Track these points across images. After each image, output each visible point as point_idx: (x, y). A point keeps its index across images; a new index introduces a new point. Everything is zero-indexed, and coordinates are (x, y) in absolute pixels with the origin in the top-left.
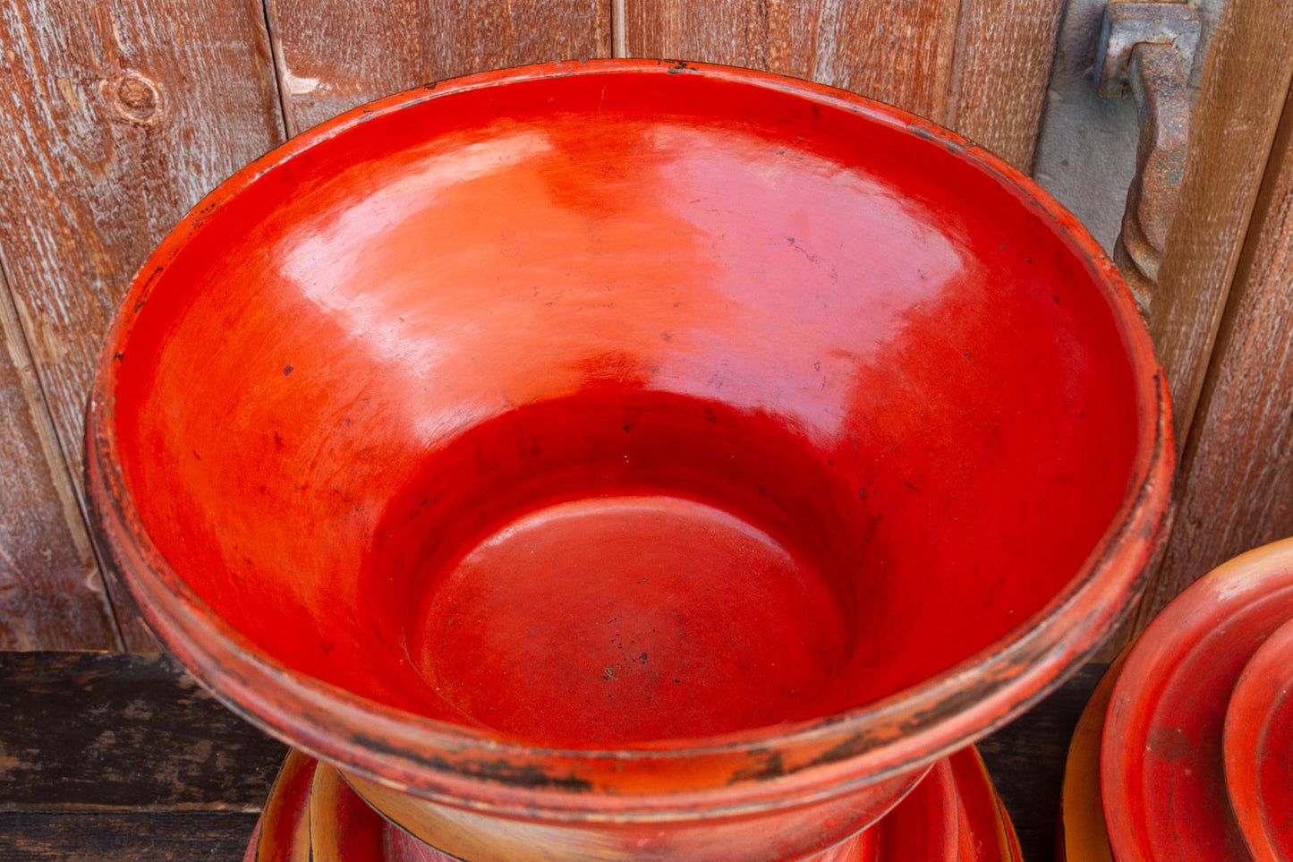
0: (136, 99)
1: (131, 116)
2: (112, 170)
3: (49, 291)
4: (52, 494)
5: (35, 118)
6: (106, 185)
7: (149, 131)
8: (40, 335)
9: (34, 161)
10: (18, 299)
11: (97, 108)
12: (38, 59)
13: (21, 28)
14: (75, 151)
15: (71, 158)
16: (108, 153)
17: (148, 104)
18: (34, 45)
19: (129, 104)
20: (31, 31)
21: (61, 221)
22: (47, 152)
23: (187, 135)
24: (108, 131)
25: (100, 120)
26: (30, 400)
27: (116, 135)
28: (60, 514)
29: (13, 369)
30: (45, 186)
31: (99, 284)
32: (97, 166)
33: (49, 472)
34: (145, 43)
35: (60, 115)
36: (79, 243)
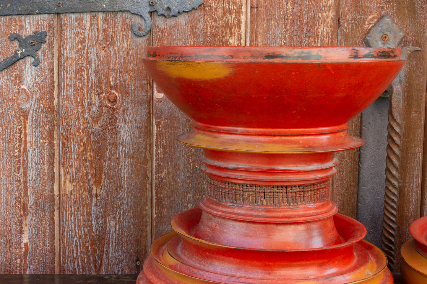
0: (112, 99)
1: (109, 105)
2: (100, 123)
3: (72, 166)
4: (53, 249)
5: (82, 105)
6: (97, 128)
7: (114, 109)
8: (65, 182)
9: (78, 119)
10: (62, 168)
11: (101, 102)
12: (88, 86)
13: (85, 77)
14: (91, 116)
15: (89, 119)
16: (100, 117)
17: (115, 101)
18: (88, 82)
19: (110, 101)
20: (88, 77)
21: (81, 140)
22: (83, 116)
23: (124, 111)
24: (102, 110)
25: (101, 106)
26: (56, 208)
27: (104, 111)
28: (54, 259)
29: (54, 195)
30: (79, 128)
31: (87, 164)
32: (96, 121)
33: (54, 239)
34: (118, 82)
35: (90, 104)
36: (85, 149)
